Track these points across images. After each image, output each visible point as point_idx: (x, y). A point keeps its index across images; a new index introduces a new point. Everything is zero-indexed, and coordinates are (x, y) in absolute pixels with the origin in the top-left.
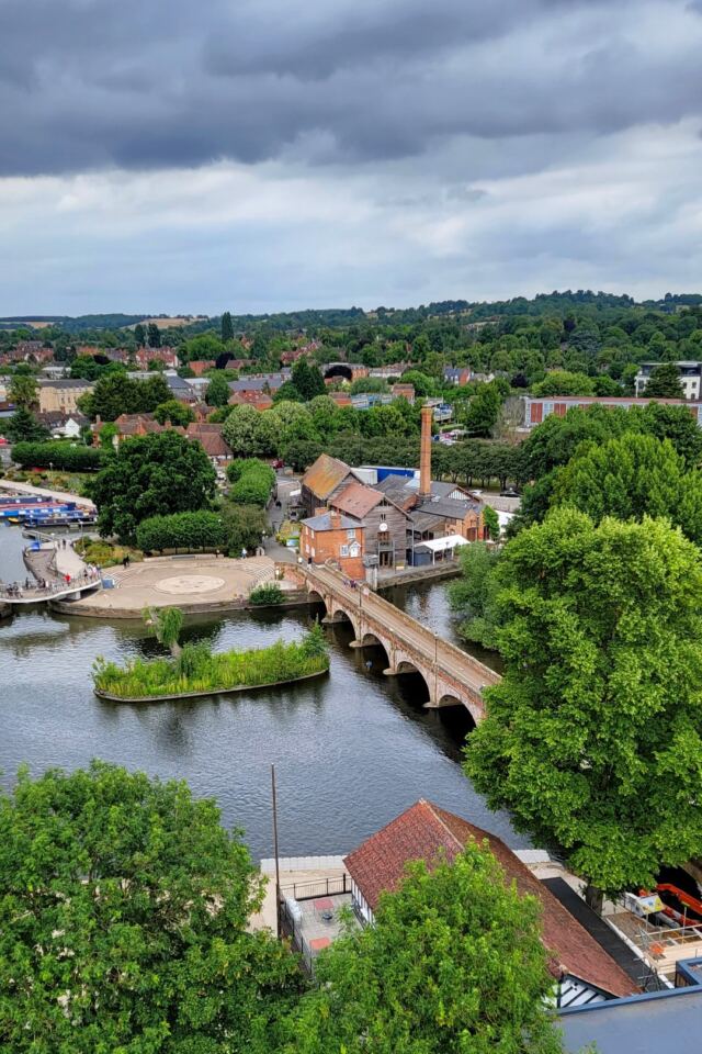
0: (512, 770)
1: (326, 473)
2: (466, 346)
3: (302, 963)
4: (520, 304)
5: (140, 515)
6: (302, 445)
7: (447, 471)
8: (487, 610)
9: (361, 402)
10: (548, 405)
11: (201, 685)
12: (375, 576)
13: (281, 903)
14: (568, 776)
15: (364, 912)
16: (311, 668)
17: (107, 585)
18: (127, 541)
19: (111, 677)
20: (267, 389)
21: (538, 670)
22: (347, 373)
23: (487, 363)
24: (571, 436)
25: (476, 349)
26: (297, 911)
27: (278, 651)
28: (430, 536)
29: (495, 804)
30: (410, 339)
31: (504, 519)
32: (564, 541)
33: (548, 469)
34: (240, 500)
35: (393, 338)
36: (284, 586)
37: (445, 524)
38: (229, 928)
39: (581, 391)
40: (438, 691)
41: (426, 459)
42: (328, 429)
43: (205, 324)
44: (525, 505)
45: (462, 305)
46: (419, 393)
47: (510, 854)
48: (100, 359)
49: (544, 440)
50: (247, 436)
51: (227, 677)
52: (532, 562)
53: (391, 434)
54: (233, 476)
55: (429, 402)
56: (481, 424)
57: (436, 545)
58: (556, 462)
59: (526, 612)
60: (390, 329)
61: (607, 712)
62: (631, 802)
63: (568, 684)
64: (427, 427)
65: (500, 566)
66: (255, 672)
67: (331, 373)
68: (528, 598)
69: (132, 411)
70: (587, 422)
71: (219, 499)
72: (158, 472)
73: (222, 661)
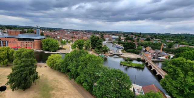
1: (148, 48)
2: (169, 38)
5: (128, 49)
6: (146, 45)
7: (164, 50)
8: (167, 66)
9: (154, 42)
10: (181, 46)
12: (152, 59)
13: (134, 88)
15: (143, 93)
16: (142, 67)
18: (126, 51)
19: (122, 62)
20: (143, 40)
22: (153, 39)
23: (172, 40)
24: (184, 49)
25: (171, 38)
26: (135, 90)
27: (139, 64)
28: (160, 57)
30: (162, 36)
31: (171, 57)
32: (181, 61)
33: (179, 53)
34: (138, 49)
35: (160, 36)
36: (141, 58)
37: (163, 56)
40: (158, 73)
41: (161, 49)
42: (150, 44)
43: (138, 33)
44: (175, 56)
45: (170, 34)
46: (162, 42)
47: (164, 94)
48: (127, 35)
49: (179, 49)
50: (140, 44)
51: (133, 65)
52: (175, 62)
53: (157, 46)
54: (138, 47)
56: (170, 46)
58: (181, 52)
59: (173, 68)
64: (162, 46)
65: (170, 62)
66: (136, 65)
67: (151, 39)
68: (174, 66)
70: (187, 48)
71: (136, 49)
73: (133, 63)
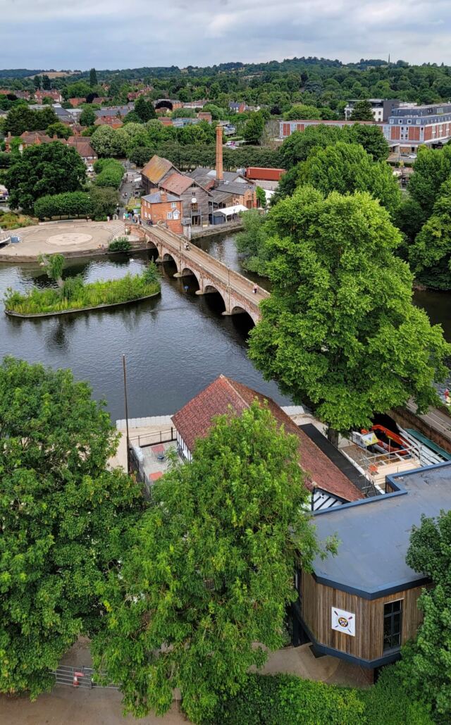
0: (279, 353)
1: (158, 167)
2: (242, 90)
3: (144, 490)
4: (274, 65)
5: (37, 195)
6: (142, 150)
7: (233, 165)
8: (260, 251)
9: (179, 123)
10: (294, 125)
11: (77, 305)
12: (190, 231)
13: (130, 449)
14: (314, 356)
15: (185, 452)
16: (148, 291)
17: (14, 240)
18: (28, 212)
19: (17, 301)
20: (119, 115)
21: (293, 289)
22: (170, 106)
23: (255, 100)
24: (308, 144)
25: (249, 92)
26: (140, 454)
27: (127, 281)
28: (223, 205)
29: (268, 377)
30: (208, 85)
31: (269, 194)
32: (306, 207)
33: (295, 164)
34: (101, 185)
35: (198, 84)
36: (131, 239)
37: (232, 198)
38: (95, 468)
39: (313, 117)
40: (231, 304)
41: (220, 159)
42: (158, 140)
43: (79, 76)
44: (281, 186)
45: (239, 65)
46: (214, 118)
47: (279, 409)
48: (12, 97)
49: (292, 146)
50: (106, 145)
51: (94, 299)
52: (287, 220)
53: (198, 143)
54: (98, 170)
55: (221, 123)
56: (252, 138)
57: (227, 211)
58: (300, 159)
59: (284, 252)
60: (196, 79)
61: (337, 314)
62: (353, 372)
63: (312, 297)
64: (219, 138)
65: (267, 223)
66: (112, 295)
67: (159, 106)
68: (285, 243)
69: (32, 129)
70: (317, 135)
71: (89, 184)
72: (48, 167)
73: (90, 288)
